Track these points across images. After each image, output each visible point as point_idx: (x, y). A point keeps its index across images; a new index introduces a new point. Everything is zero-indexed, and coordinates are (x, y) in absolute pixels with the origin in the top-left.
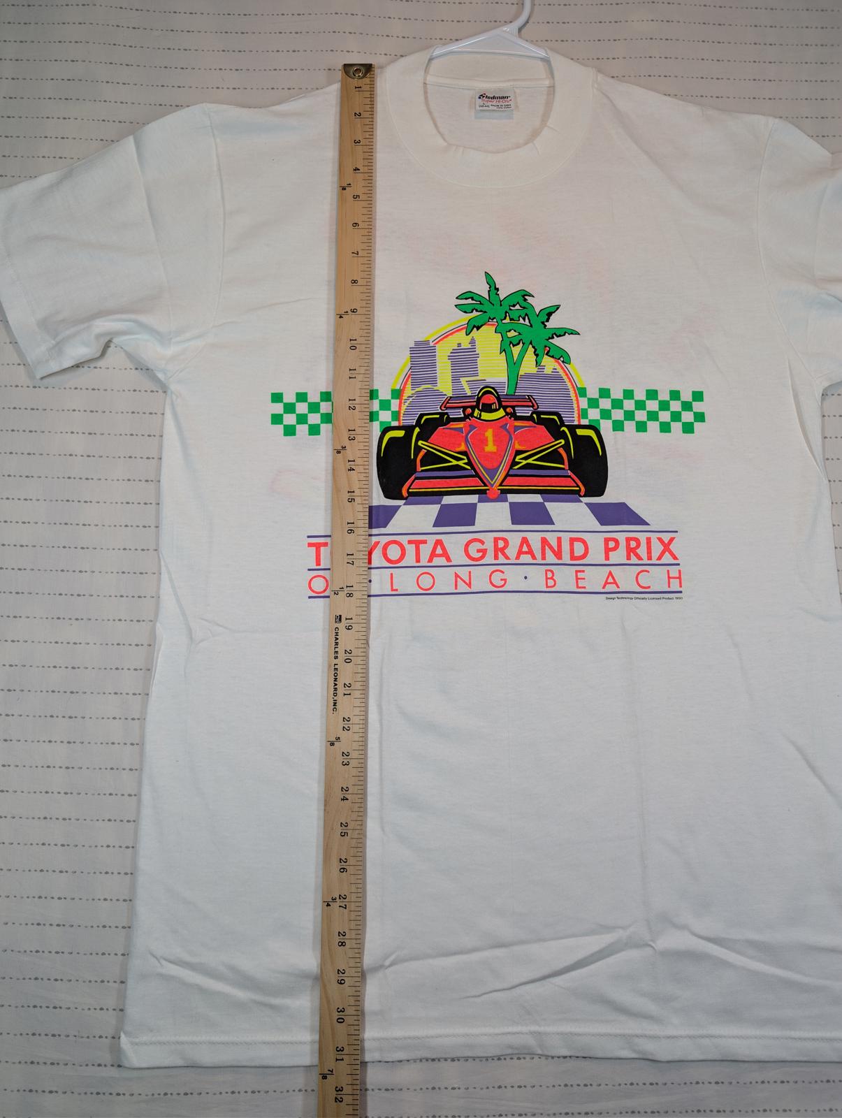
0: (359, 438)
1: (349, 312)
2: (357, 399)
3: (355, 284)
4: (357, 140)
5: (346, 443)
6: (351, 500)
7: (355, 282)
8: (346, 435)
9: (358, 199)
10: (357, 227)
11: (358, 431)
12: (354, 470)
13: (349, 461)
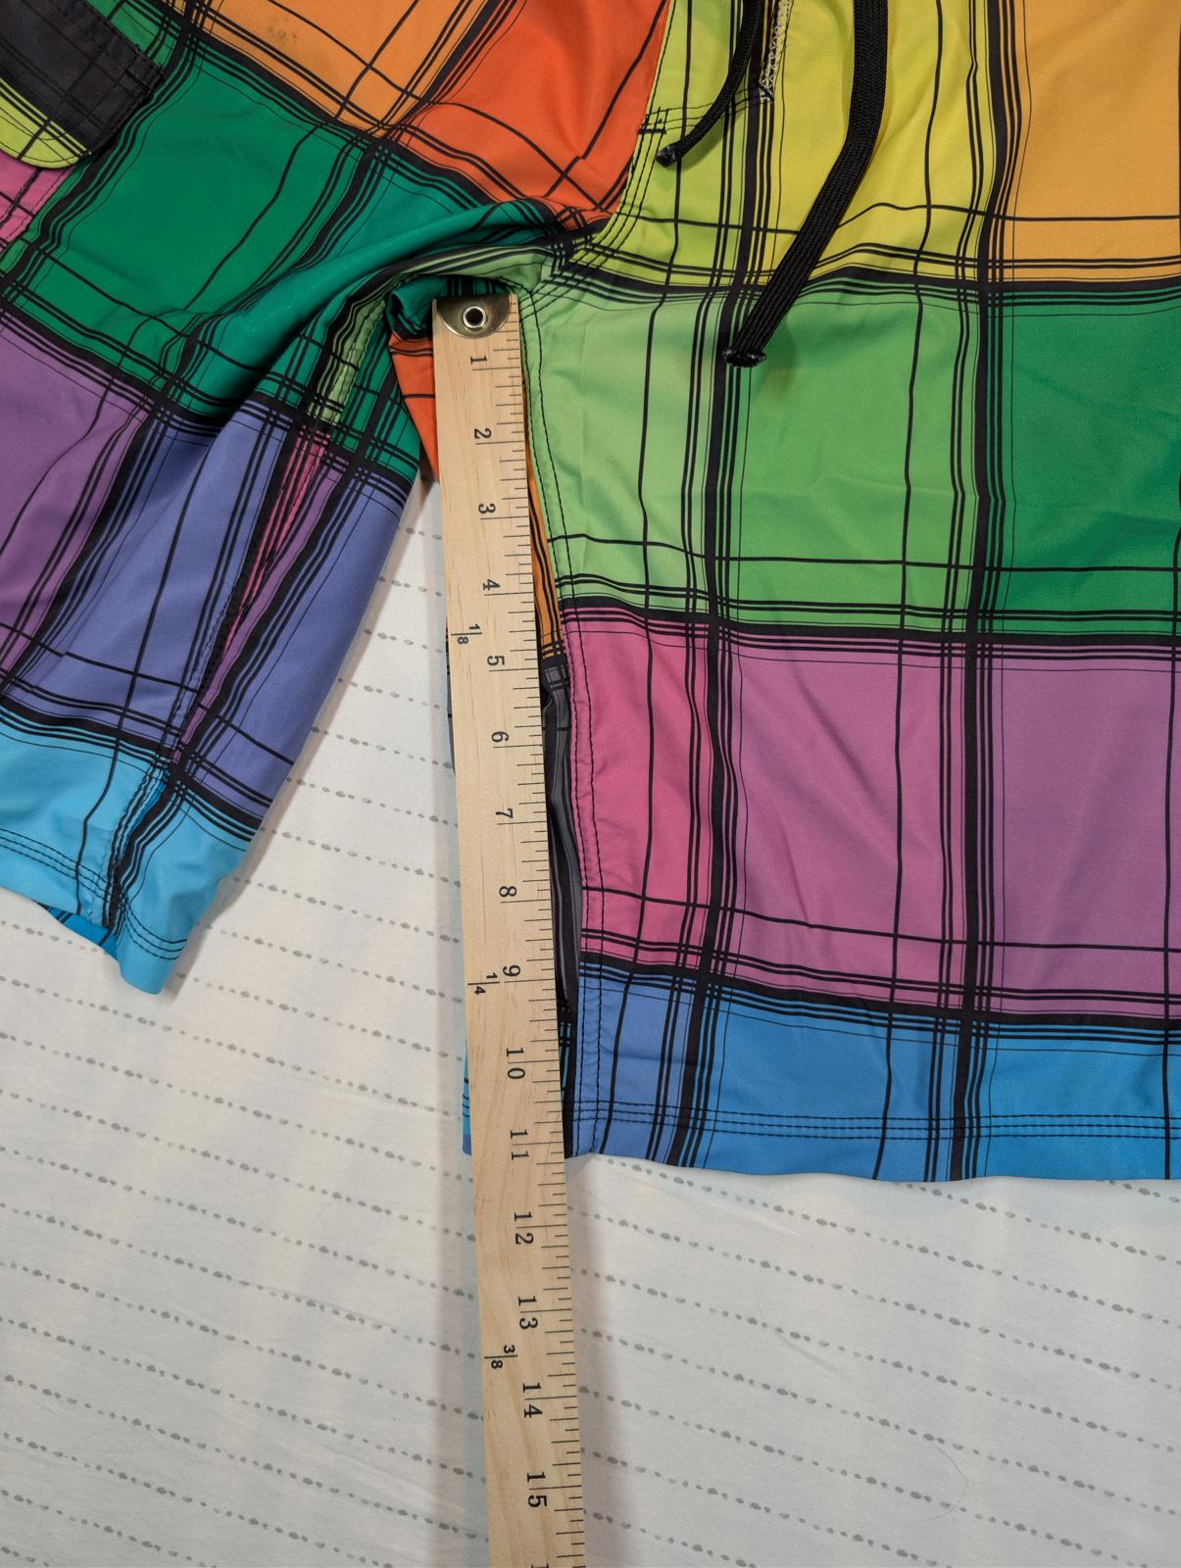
0: (548, 1321)
1: (502, 977)
2: (536, 1212)
3: (509, 898)
4: (487, 504)
5: (517, 1337)
6: (538, 1501)
7: (508, 891)
8: (512, 1314)
9: (500, 666)
10: (503, 743)
11: (545, 1301)
12: (539, 1412)
13: (525, 1388)
